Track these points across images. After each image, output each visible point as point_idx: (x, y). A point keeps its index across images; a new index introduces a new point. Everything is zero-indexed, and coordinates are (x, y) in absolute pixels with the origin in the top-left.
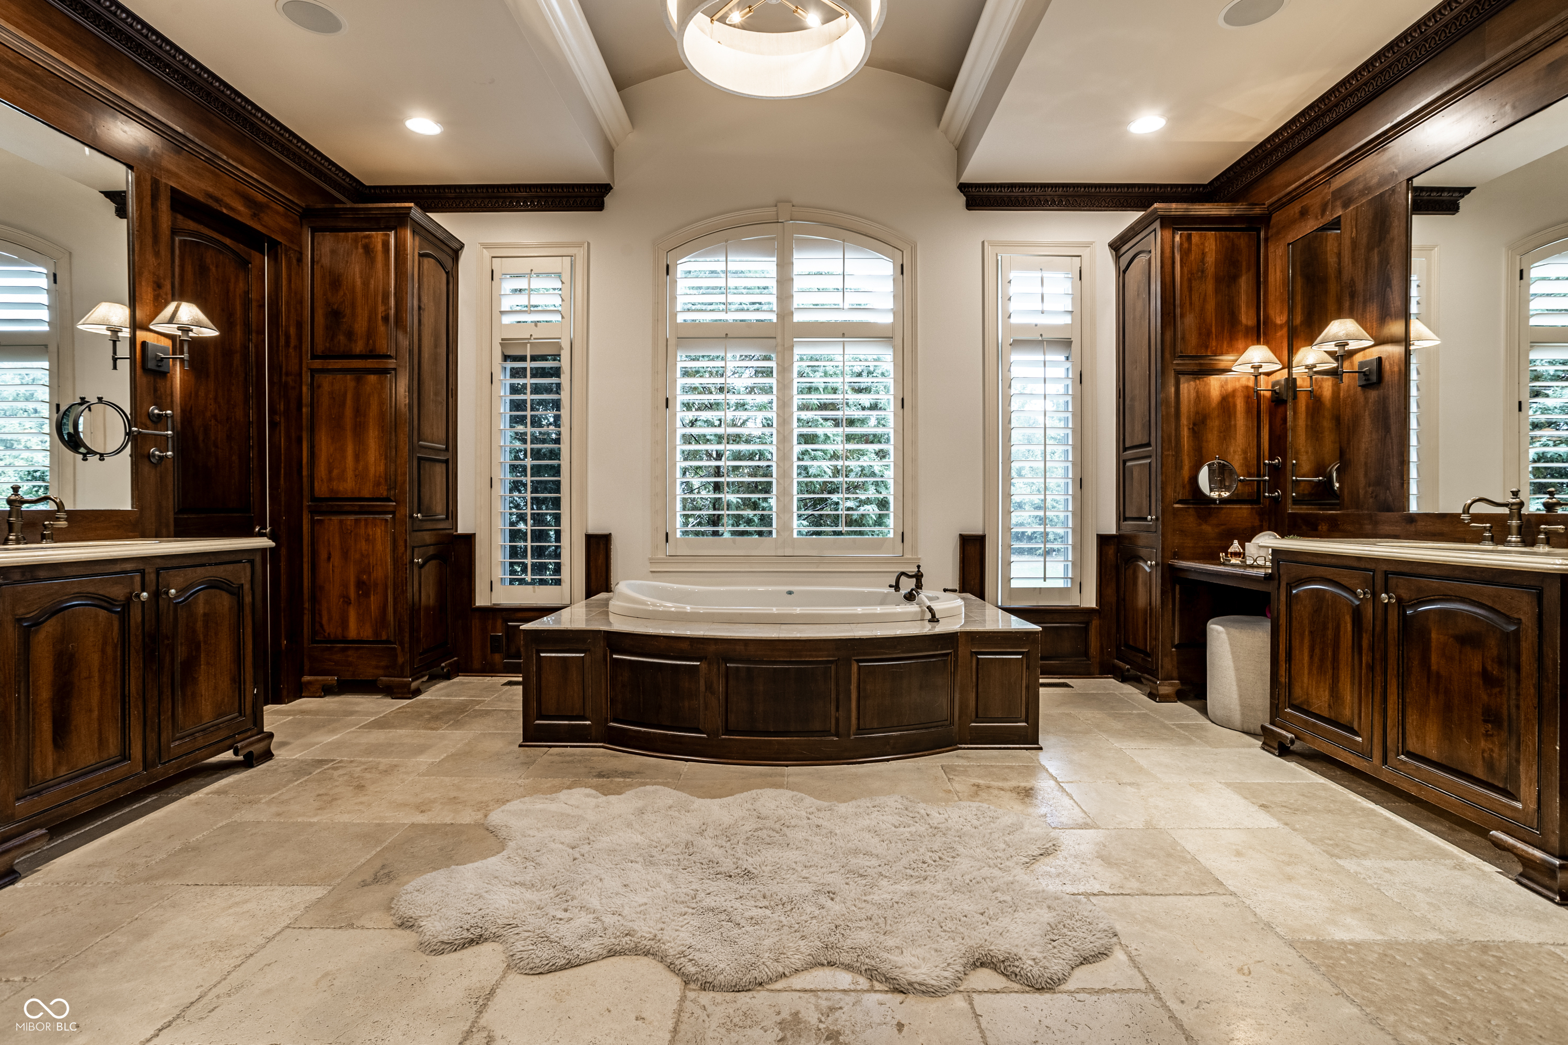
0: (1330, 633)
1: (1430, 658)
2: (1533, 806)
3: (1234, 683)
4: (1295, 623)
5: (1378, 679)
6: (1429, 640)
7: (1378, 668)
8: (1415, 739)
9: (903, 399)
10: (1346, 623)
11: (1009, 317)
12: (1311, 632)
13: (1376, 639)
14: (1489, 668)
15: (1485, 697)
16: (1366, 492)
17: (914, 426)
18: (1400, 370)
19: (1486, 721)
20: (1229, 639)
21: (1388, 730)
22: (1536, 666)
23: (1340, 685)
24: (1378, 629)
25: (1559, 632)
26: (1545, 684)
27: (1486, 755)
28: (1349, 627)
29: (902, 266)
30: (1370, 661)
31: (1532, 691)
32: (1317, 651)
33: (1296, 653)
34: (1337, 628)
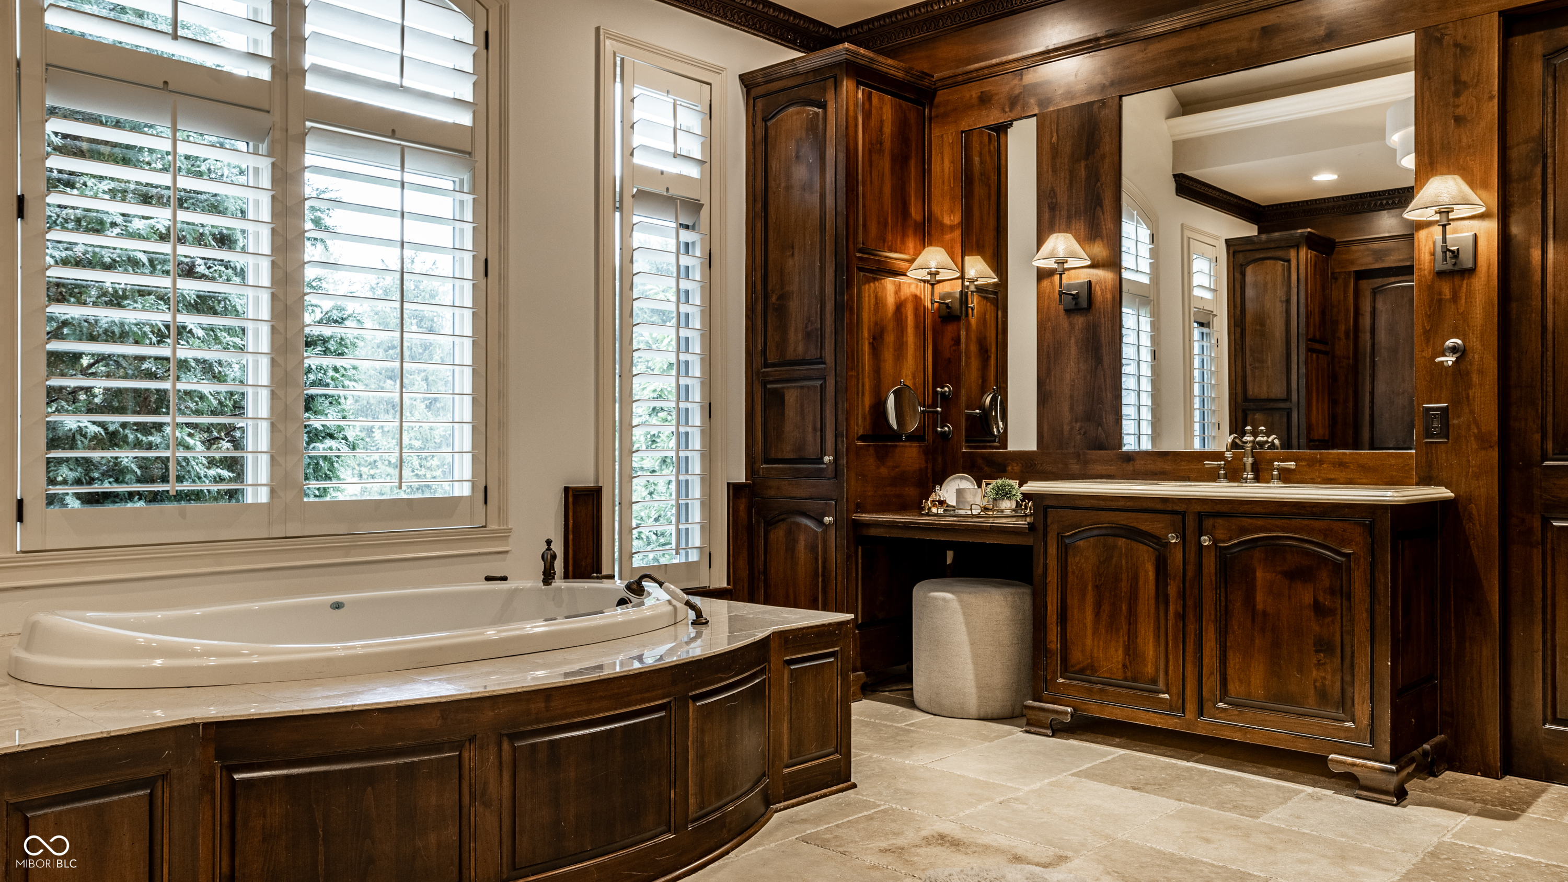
0: (1124, 586)
1: (1254, 598)
2: (1365, 721)
3: (969, 661)
4: (1071, 578)
5: (1191, 627)
6: (1254, 579)
7: (1191, 616)
8: (1237, 684)
9: (486, 260)
10: (1146, 572)
11: (632, 154)
12: (1097, 587)
13: (1187, 585)
14: (1321, 599)
15: (1316, 628)
16: (1072, 429)
17: (503, 307)
18: (1114, 297)
19: (1317, 651)
20: (963, 607)
21: (1204, 679)
22: (1368, 591)
23: (1140, 640)
24: (1190, 574)
25: (1389, 558)
26: (1378, 607)
27: (1318, 684)
28: (1151, 575)
29: (487, 33)
30: (1180, 610)
31: (1365, 615)
32: (1106, 607)
33: (1074, 613)
34: (1135, 579)
